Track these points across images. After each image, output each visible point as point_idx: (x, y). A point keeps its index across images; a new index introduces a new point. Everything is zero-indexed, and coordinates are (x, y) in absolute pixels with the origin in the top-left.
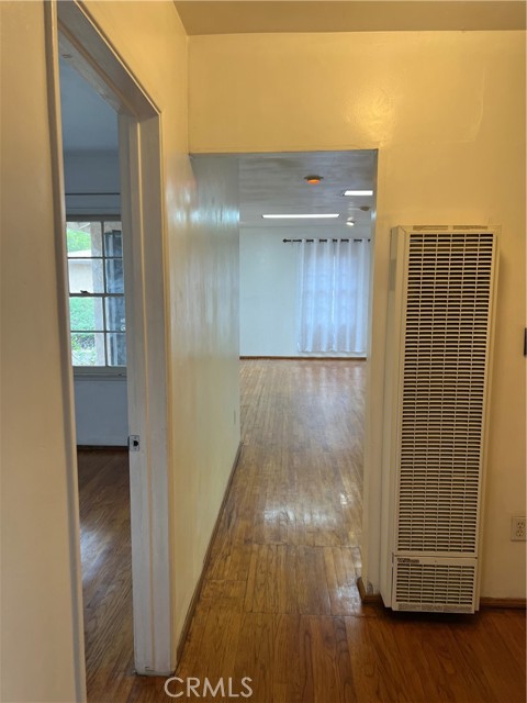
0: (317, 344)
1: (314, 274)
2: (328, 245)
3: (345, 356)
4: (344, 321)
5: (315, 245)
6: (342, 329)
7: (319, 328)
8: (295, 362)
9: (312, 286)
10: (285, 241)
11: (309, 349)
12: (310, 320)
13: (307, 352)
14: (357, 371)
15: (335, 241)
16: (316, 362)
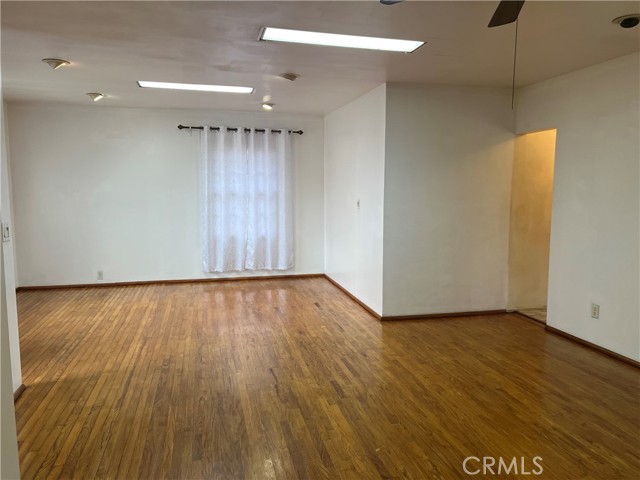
0: (230, 262)
1: (223, 172)
2: (239, 136)
3: (266, 274)
4: (262, 232)
5: (222, 135)
6: (262, 241)
7: (232, 240)
8: (201, 287)
9: (221, 187)
10: (181, 127)
11: (219, 268)
12: (220, 231)
13: (217, 273)
14: (282, 293)
15: (246, 130)
16: (228, 285)
